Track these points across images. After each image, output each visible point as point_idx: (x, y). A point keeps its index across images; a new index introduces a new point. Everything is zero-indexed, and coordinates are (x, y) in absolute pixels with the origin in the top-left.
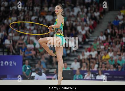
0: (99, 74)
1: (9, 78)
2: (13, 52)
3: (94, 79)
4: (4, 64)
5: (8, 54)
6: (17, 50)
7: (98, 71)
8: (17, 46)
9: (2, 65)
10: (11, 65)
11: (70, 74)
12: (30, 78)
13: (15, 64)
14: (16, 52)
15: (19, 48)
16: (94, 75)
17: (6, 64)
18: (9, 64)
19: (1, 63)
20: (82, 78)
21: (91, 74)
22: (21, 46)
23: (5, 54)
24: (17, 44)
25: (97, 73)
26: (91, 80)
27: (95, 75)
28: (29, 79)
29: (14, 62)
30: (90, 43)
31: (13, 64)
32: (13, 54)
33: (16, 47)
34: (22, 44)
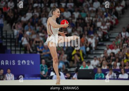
0: (121, 73)
1: (27, 78)
2: (30, 51)
3: (116, 78)
4: (21, 63)
5: (25, 53)
6: (34, 49)
7: (120, 70)
8: (34, 44)
9: (19, 64)
10: (28, 64)
11: (91, 73)
12: (49, 77)
13: (33, 63)
14: (33, 50)
15: (36, 46)
16: (116, 74)
17: (24, 63)
18: (27, 63)
19: (18, 62)
20: (103, 77)
21: (113, 73)
22: (38, 44)
23: (22, 53)
24: (34, 42)
25: (120, 72)
26: (114, 79)
27: (118, 74)
28: (48, 79)
29: (31, 61)
30: (111, 40)
31: (30, 63)
32: (30, 53)
33: (33, 46)
34: (39, 42)
